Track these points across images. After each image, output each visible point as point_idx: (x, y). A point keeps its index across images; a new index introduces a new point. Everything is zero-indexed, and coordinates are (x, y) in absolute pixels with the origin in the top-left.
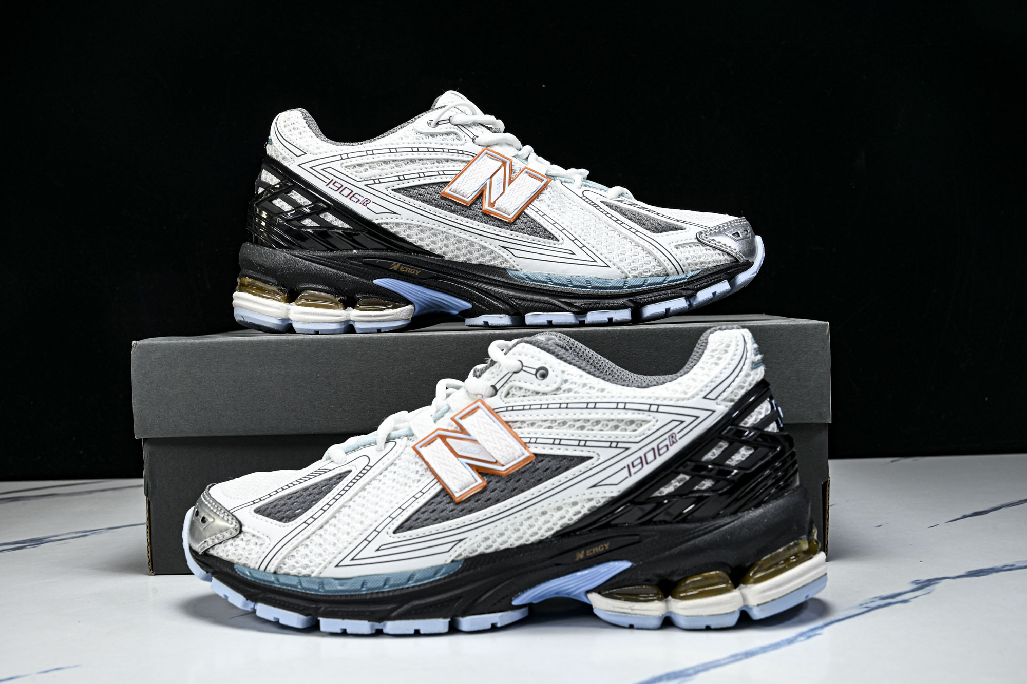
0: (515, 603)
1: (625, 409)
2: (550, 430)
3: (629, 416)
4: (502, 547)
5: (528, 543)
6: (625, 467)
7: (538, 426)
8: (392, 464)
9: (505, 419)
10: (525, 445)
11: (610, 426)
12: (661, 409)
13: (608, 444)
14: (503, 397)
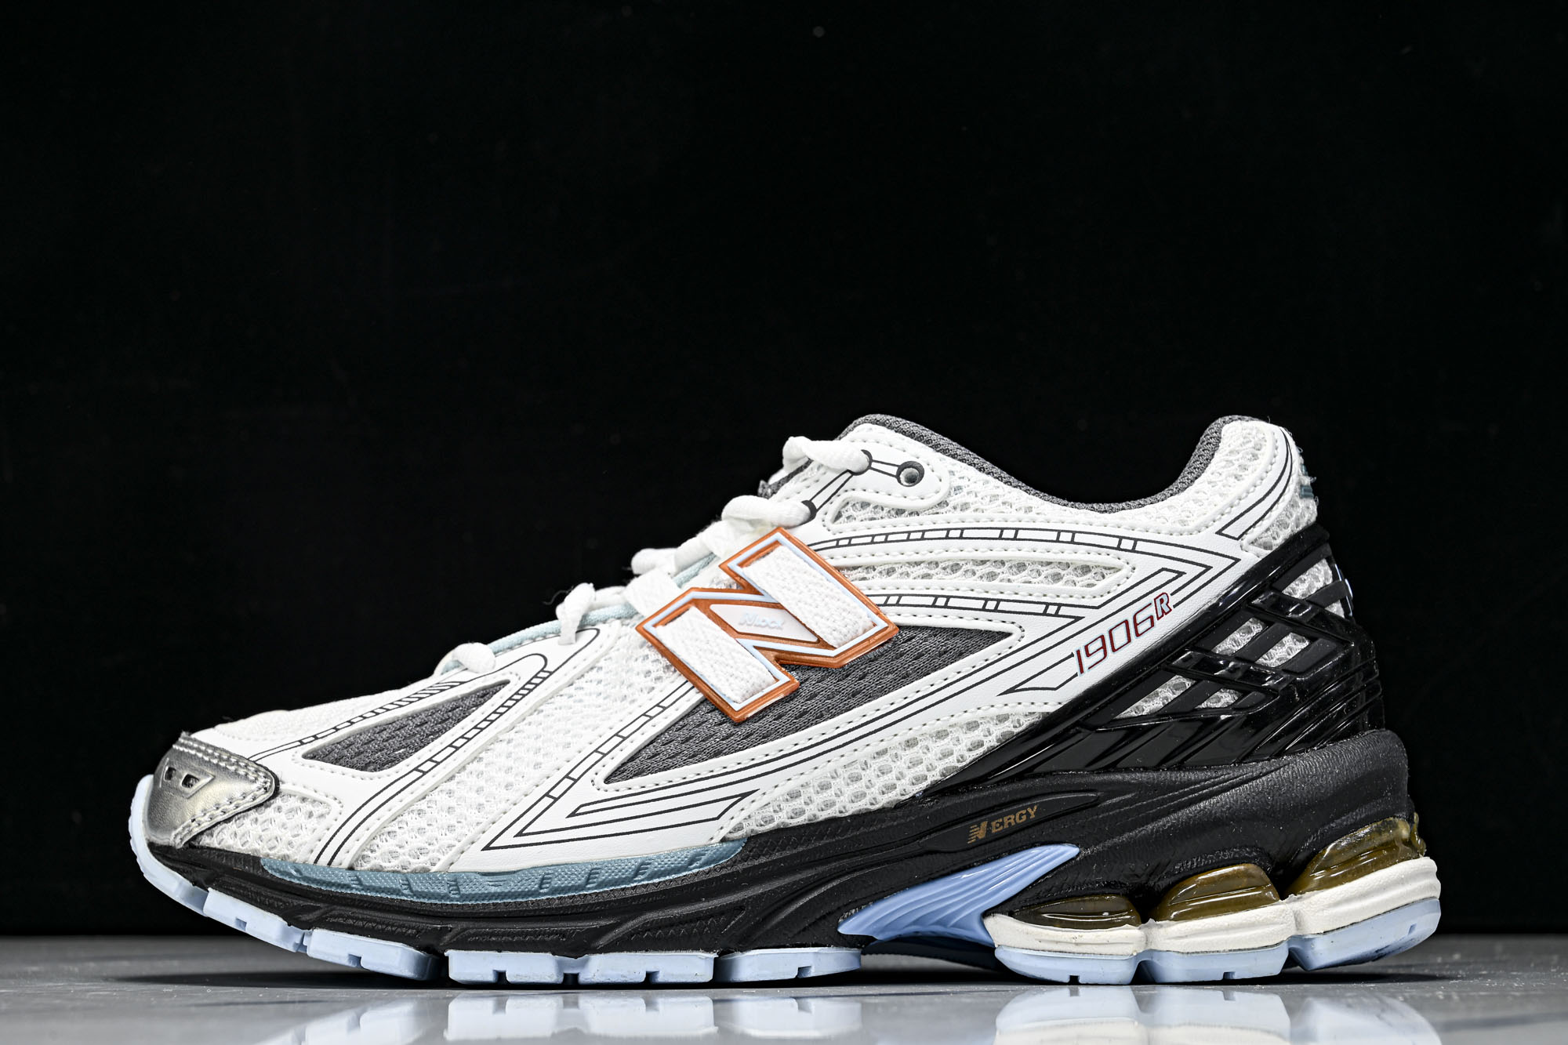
0: (846, 928)
1: (1072, 542)
2: (926, 581)
3: (1081, 555)
4: (823, 816)
5: (873, 808)
6: (1072, 655)
7: (901, 574)
8: (592, 669)
9: (833, 563)
10: (876, 609)
11: (1044, 574)
12: (1140, 546)
13: (1041, 609)
14: (828, 522)
